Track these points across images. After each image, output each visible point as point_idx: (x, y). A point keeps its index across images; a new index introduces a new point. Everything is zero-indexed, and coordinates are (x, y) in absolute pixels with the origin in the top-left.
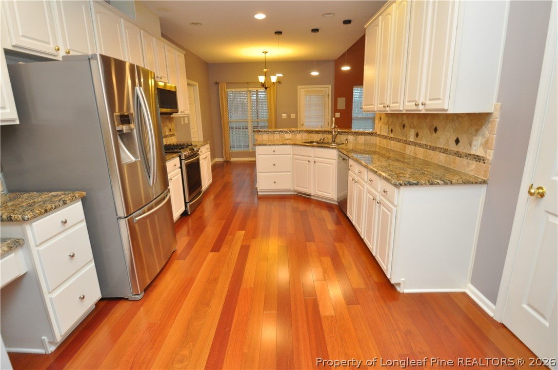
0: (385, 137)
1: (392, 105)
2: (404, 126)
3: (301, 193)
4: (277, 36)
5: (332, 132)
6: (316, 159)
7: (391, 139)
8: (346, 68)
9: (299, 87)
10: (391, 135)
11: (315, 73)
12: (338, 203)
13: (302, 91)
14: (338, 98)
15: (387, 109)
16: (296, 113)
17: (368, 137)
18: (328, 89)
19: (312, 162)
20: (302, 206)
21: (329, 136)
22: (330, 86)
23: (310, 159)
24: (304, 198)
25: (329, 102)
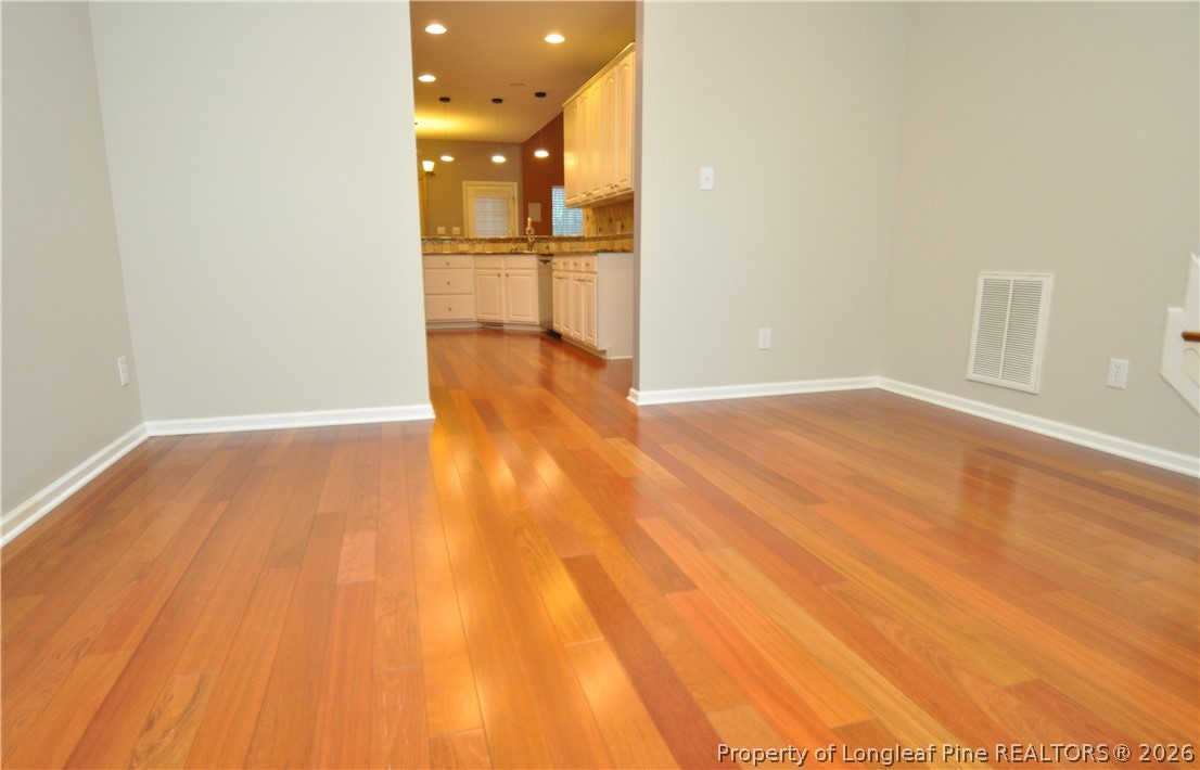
0: (594, 239)
1: (595, 192)
2: (611, 221)
3: (488, 323)
4: (443, 103)
5: (527, 239)
6: (509, 271)
7: (600, 239)
8: (541, 154)
9: (465, 183)
10: (600, 235)
11: (499, 159)
12: (540, 326)
13: (470, 189)
14: (530, 204)
15: (590, 197)
16: (461, 225)
17: (575, 244)
18: (513, 188)
19: (503, 276)
20: (489, 343)
21: (524, 245)
22: (515, 184)
23: (500, 272)
24: (492, 330)
25: (515, 209)
